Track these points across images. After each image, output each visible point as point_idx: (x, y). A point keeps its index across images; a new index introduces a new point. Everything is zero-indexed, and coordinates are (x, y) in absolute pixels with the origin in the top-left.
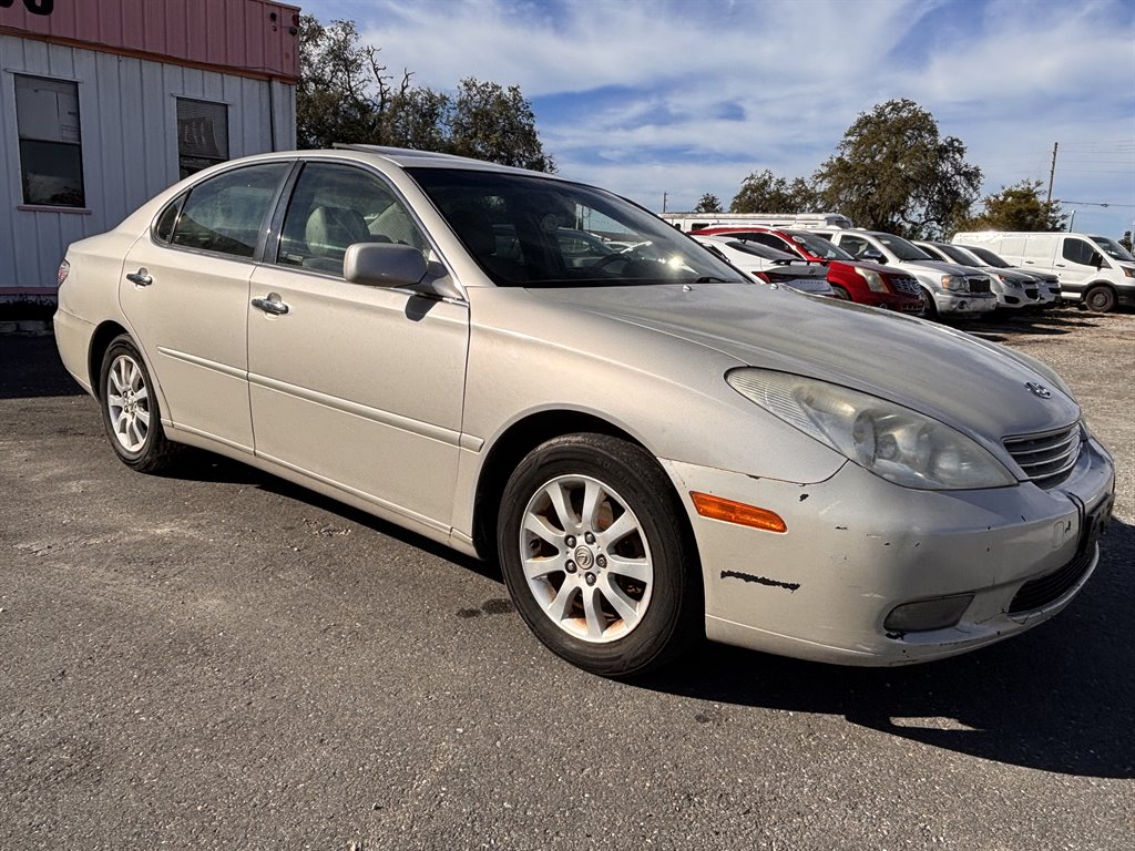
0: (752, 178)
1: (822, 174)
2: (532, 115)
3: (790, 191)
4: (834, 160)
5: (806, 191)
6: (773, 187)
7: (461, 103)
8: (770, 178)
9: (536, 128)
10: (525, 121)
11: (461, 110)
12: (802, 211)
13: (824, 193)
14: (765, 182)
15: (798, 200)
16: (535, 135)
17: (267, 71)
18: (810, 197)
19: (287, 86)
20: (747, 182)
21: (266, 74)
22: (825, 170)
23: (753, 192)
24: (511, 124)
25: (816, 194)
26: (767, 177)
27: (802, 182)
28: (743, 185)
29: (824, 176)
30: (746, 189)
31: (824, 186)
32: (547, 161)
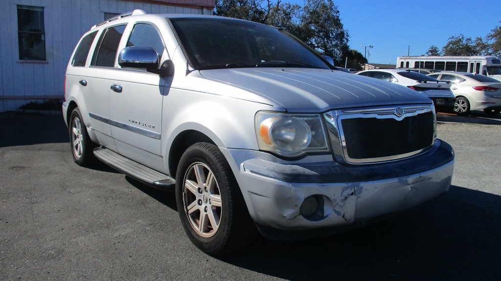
0: (453, 38)
1: (492, 35)
2: (338, 12)
3: (474, 44)
4: (498, 28)
5: (483, 44)
6: (464, 42)
7: (305, 8)
8: (463, 38)
9: (340, 18)
10: (335, 14)
11: (305, 11)
12: (480, 54)
13: (493, 44)
14: (460, 40)
15: (477, 49)
16: (339, 21)
17: (201, 5)
18: (484, 47)
19: (209, 11)
20: (450, 40)
21: (200, 6)
22: (493, 33)
23: (453, 44)
24: (329, 16)
25: (488, 46)
26: (461, 38)
27: (480, 39)
28: (448, 41)
29: (493, 36)
30: (450, 44)
31: (492, 41)
32: (345, 33)
